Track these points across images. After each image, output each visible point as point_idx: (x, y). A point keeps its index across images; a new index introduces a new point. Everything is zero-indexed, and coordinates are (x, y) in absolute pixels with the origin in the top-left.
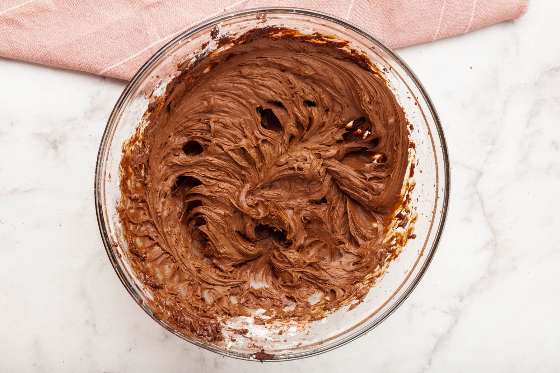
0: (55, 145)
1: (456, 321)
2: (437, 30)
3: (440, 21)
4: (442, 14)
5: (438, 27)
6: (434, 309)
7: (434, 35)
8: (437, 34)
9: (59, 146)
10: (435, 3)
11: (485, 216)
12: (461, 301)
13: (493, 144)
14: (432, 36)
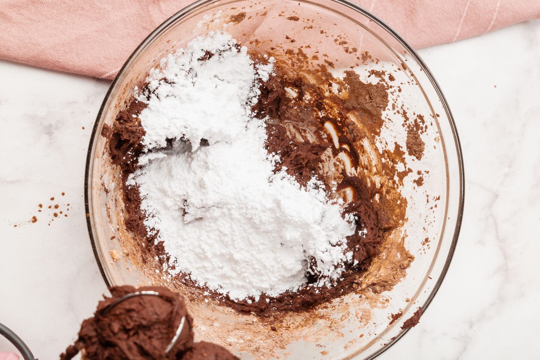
0: (49, 130)
1: (465, 348)
2: (458, 32)
3: (461, 23)
4: (464, 15)
5: (459, 29)
6: (444, 334)
7: (455, 37)
8: (457, 35)
9: (53, 131)
10: (458, 4)
11: (498, 240)
12: (471, 327)
13: (510, 166)
14: (453, 38)
